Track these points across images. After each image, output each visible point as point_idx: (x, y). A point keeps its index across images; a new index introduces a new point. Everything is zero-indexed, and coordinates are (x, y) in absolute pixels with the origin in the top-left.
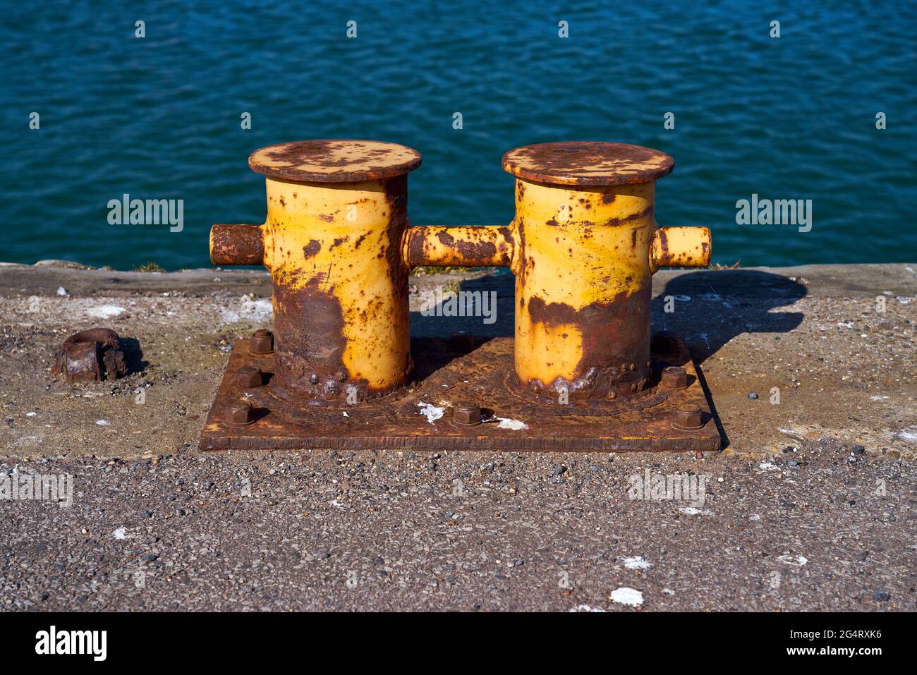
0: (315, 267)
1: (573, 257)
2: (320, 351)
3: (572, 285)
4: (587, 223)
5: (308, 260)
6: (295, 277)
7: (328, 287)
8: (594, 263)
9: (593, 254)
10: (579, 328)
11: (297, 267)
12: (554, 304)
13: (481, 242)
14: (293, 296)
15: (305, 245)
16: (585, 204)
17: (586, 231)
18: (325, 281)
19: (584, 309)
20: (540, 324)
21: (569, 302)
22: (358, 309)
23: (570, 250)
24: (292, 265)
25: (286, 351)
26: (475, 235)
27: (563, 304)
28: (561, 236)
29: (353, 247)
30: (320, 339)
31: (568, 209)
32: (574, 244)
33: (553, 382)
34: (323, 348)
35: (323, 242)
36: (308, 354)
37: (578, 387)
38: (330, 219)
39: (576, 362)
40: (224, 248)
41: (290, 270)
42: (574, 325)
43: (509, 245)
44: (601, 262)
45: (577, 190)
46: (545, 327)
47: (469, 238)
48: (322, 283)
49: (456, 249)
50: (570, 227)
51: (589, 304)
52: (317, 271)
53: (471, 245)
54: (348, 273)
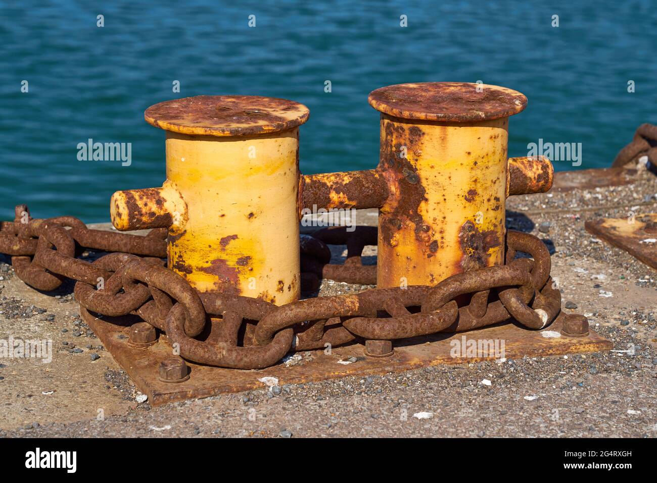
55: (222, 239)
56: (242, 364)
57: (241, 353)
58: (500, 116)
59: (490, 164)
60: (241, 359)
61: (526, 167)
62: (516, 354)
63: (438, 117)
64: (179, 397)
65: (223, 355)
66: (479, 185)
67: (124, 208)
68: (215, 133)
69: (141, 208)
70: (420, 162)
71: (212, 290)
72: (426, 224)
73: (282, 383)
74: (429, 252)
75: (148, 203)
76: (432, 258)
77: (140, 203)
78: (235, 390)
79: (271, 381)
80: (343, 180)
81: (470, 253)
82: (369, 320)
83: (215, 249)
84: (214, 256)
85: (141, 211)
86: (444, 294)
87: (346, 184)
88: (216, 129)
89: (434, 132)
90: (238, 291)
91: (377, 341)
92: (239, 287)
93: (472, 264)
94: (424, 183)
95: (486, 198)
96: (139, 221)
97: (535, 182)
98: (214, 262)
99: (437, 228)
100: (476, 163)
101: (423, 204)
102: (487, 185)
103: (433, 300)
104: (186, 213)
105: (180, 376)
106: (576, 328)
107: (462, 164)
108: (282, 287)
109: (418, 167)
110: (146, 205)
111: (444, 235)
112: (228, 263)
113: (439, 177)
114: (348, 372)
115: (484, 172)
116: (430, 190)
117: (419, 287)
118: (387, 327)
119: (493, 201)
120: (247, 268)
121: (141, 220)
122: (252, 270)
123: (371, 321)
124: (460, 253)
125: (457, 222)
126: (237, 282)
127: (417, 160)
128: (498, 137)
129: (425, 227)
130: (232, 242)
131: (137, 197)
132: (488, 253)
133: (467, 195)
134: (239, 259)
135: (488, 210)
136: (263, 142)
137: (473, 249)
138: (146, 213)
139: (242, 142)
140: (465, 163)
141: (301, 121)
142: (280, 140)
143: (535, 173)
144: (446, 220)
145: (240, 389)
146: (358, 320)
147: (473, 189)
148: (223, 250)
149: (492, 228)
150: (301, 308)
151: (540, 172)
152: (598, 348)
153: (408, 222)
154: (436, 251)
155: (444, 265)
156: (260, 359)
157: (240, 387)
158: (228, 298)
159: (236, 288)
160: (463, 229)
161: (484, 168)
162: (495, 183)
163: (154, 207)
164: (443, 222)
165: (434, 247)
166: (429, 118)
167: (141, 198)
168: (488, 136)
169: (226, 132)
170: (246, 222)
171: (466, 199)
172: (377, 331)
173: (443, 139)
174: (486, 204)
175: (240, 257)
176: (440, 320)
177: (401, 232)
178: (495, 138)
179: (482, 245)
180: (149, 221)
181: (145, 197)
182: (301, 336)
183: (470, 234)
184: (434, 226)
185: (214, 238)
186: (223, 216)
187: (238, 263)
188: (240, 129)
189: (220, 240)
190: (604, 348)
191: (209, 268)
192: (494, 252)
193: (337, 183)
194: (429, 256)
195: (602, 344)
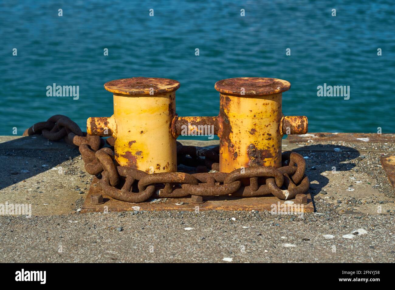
55: (129, 142)
56: (128, 200)
57: (128, 194)
58: (264, 94)
59: (263, 117)
60: (128, 197)
61: (292, 121)
62: (261, 209)
63: (233, 92)
64: (92, 210)
65: (121, 195)
66: (257, 127)
67: (89, 125)
68: (123, 93)
69: (97, 125)
70: (230, 114)
71: (126, 166)
72: (232, 144)
73: (141, 209)
74: (234, 158)
75: (101, 124)
76: (235, 160)
77: (97, 123)
78: (119, 210)
79: (137, 208)
80: (197, 120)
81: (253, 159)
82: (190, 186)
83: (127, 147)
84: (126, 150)
85: (97, 127)
86: (231, 177)
87: (197, 122)
88: (123, 91)
89: (234, 99)
90: (136, 167)
91: (195, 196)
92: (137, 165)
93: (254, 165)
94: (231, 124)
95: (261, 133)
96: (96, 131)
97: (296, 128)
98: (126, 153)
99: (237, 146)
100: (255, 116)
101: (231, 134)
102: (262, 127)
103: (227, 179)
104: (117, 129)
105: (98, 202)
106: (299, 200)
107: (248, 116)
108: (159, 167)
109: (229, 116)
110: (99, 124)
111: (240, 149)
112: (132, 153)
113: (237, 121)
114: (174, 208)
115: (260, 120)
116: (234, 127)
117: (226, 173)
118: (198, 189)
119: (266, 135)
120: (140, 157)
121: (97, 131)
122: (142, 158)
123: (191, 186)
124: (248, 159)
125: (246, 144)
126: (136, 162)
127: (228, 113)
128: (268, 104)
129: (231, 145)
130: (133, 144)
131: (96, 120)
132: (264, 160)
133: (251, 131)
134: (137, 152)
135: (263, 139)
136: (147, 99)
137: (254, 158)
138: (99, 128)
139: (137, 98)
140: (249, 116)
141: (168, 90)
142: (157, 98)
143: (297, 124)
144: (241, 142)
145: (121, 210)
146: (186, 185)
147: (254, 128)
148: (130, 147)
149: (266, 149)
150: (155, 176)
151: (300, 124)
152: (306, 210)
153: (226, 142)
154: (237, 157)
155: (240, 164)
156: (136, 198)
157: (121, 209)
158: (129, 169)
159: (135, 166)
160: (249, 147)
161: (260, 119)
162: (267, 126)
163: (103, 125)
164: (239, 143)
165: (236, 155)
166: (230, 93)
167: (98, 121)
168: (262, 103)
169: (127, 93)
170: (139, 135)
171: (250, 133)
172: (193, 191)
173: (239, 103)
174: (262, 137)
175: (137, 151)
176: (226, 189)
177: (223, 147)
178: (266, 104)
179: (260, 156)
180: (101, 132)
181: (100, 121)
182: (162, 190)
183: (252, 150)
184: (236, 145)
185: (126, 142)
186: (130, 131)
187: (136, 154)
188: (133, 92)
189: (128, 143)
190: (309, 211)
191: (125, 155)
192: (268, 160)
193: (193, 121)
194: (234, 159)
195: (308, 209)
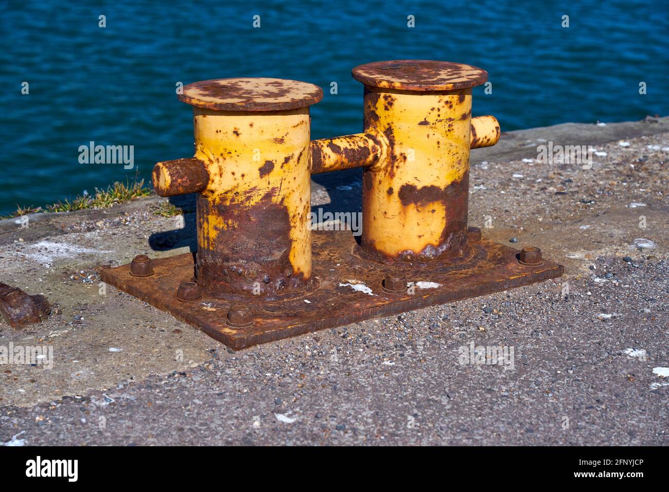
0: (269, 183)
1: (441, 147)
2: (273, 254)
3: (440, 170)
4: (450, 119)
5: (264, 179)
6: (249, 195)
7: (280, 200)
8: (454, 150)
9: (454, 144)
10: (443, 203)
11: (252, 186)
12: (425, 188)
13: (359, 147)
14: (247, 212)
15: (261, 166)
16: (449, 105)
17: (450, 126)
18: (277, 194)
19: (447, 188)
20: (412, 206)
21: (436, 184)
22: (299, 214)
23: (438, 143)
24: (247, 185)
25: (237, 260)
26: (353, 142)
27: (432, 186)
28: (431, 132)
29: (296, 163)
30: (272, 244)
31: (437, 110)
32: (440, 137)
33: (423, 249)
34: (275, 251)
35: (276, 161)
36: (262, 259)
37: (443, 250)
38: (281, 141)
39: (441, 230)
40: (179, 181)
41: (243, 190)
42: (440, 201)
43: (378, 147)
44: (458, 149)
45: (444, 94)
46: (417, 207)
47: (350, 145)
48: (275, 196)
49: (344, 156)
50: (438, 124)
51: (450, 183)
52: (271, 187)
53: (353, 150)
54: (293, 185)
